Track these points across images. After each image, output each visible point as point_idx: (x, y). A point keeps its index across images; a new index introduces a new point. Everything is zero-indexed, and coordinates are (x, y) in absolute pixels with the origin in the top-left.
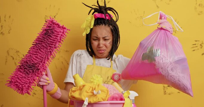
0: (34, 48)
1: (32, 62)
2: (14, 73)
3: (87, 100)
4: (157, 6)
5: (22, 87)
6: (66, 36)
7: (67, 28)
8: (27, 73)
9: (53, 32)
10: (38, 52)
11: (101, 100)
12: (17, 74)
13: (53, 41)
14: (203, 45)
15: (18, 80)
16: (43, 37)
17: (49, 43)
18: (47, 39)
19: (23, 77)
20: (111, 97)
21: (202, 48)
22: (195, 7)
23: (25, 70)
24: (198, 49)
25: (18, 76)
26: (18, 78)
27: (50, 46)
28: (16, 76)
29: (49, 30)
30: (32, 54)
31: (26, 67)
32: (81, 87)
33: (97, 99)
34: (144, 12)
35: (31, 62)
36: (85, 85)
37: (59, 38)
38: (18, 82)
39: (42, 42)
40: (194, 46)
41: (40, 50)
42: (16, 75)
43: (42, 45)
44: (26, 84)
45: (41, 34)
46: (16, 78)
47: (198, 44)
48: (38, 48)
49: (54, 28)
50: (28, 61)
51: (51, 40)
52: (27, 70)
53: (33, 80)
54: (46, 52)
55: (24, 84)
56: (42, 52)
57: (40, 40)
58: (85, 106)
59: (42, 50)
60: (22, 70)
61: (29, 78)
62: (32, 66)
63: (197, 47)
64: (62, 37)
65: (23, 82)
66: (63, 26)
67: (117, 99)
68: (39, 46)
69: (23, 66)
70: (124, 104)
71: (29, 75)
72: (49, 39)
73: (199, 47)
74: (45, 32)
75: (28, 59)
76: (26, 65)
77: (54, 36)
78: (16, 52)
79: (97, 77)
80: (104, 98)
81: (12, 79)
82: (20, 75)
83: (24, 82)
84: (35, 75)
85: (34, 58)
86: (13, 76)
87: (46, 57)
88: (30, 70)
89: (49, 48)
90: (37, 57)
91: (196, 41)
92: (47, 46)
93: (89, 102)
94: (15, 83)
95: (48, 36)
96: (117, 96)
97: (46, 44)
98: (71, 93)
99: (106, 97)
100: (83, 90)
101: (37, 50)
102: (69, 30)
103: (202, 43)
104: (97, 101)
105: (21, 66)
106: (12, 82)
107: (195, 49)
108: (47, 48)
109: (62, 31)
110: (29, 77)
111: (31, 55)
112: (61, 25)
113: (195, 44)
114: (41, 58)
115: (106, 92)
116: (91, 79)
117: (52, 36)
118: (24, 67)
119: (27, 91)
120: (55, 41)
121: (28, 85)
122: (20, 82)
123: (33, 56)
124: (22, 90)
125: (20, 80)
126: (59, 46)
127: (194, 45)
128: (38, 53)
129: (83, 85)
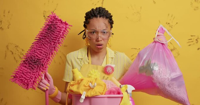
0: (37, 44)
1: (37, 58)
2: (18, 68)
3: (85, 94)
4: (154, 2)
5: (28, 82)
6: (68, 32)
7: (69, 24)
8: (32, 68)
9: (56, 27)
10: (42, 47)
11: (98, 94)
12: (22, 69)
13: (56, 37)
14: (199, 40)
15: (23, 75)
16: (47, 32)
17: (53, 38)
18: (50, 35)
19: (28, 72)
20: (108, 91)
21: (197, 43)
22: (191, 3)
23: (30, 65)
24: (194, 44)
25: (23, 71)
26: (23, 73)
27: (53, 42)
28: (20, 72)
29: (52, 25)
30: (36, 49)
31: (31, 62)
32: (80, 81)
33: (95, 93)
34: (141, 7)
35: (35, 57)
36: (83, 79)
37: (61, 34)
38: (23, 78)
39: (45, 37)
40: (190, 41)
41: (44, 45)
42: (20, 70)
43: (46, 40)
44: (32, 79)
45: (44, 29)
46: (21, 73)
47: (194, 39)
48: (42, 43)
49: (57, 23)
50: (33, 56)
51: (55, 35)
52: (32, 66)
53: (38, 75)
54: (50, 47)
55: (29, 80)
56: (46, 47)
57: (44, 35)
58: (83, 99)
59: (46, 45)
60: (27, 65)
61: (34, 74)
62: (37, 61)
63: (192, 42)
64: (65, 32)
65: (28, 77)
66: (66, 22)
67: (114, 93)
68: (43, 41)
69: (27, 61)
70: (122, 98)
71: (34, 70)
72: (52, 34)
73: (195, 41)
74: (48, 27)
75: (32, 54)
76: (31, 60)
77: (57, 31)
78: (16, 47)
79: (95, 72)
80: (101, 92)
81: (17, 74)
82: (24, 70)
83: (30, 77)
84: (40, 70)
85: (39, 53)
86: (17, 72)
87: (50, 52)
88: (35, 66)
89: (53, 43)
90: (41, 53)
91: (192, 36)
92: (50, 41)
93: (86, 96)
94: (20, 78)
95: (51, 31)
96: (114, 89)
97: (49, 39)
98: (69, 87)
99: (104, 91)
100: (81, 84)
101: (41, 45)
102: (72, 26)
103: (198, 38)
104: (95, 95)
105: (26, 61)
106: (17, 77)
107: (191, 44)
108: (51, 44)
109: (64, 27)
110: (34, 72)
111: (35, 51)
112: (64, 21)
113: (191, 39)
114: (45, 53)
115: (104, 86)
116: (89, 73)
117: (55, 31)
118: (29, 62)
119: (32, 86)
120: (58, 36)
121: (33, 80)
122: (26, 77)
123: (37, 51)
124: (28, 85)
125: (25, 75)
126: (61, 41)
127: (189, 39)
128: (42, 49)
129: (81, 79)
